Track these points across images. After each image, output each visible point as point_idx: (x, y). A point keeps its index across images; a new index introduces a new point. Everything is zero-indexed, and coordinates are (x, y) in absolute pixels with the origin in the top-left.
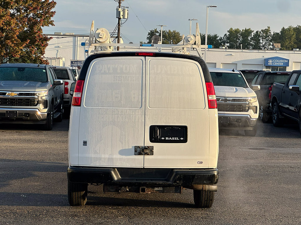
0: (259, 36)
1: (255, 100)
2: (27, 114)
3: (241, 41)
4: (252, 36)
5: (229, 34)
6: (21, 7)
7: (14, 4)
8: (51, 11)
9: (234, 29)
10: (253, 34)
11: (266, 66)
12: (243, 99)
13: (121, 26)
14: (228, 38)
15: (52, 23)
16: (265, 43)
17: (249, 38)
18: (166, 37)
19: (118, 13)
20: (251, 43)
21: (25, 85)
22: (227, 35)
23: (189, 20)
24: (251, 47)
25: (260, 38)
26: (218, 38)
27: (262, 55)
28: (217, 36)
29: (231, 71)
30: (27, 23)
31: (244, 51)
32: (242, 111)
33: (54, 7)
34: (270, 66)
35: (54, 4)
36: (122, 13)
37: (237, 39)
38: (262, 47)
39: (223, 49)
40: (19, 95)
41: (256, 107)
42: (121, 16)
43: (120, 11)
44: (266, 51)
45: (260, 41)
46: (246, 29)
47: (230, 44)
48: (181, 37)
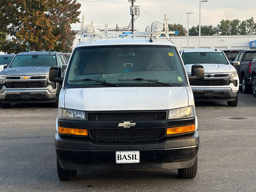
0: (245, 25)
1: (235, 74)
2: (39, 95)
3: (230, 29)
4: (240, 25)
5: (221, 24)
6: (53, 9)
7: (48, 7)
8: (77, 11)
9: (225, 20)
10: (240, 23)
11: (250, 48)
12: (224, 74)
13: (134, 21)
14: (221, 28)
15: (78, 21)
16: (250, 30)
17: (237, 27)
18: (172, 29)
19: (132, 11)
20: (239, 30)
21: (37, 69)
22: (220, 25)
23: (187, 13)
24: (238, 33)
25: (246, 26)
26: (213, 28)
27: (247, 39)
28: (212, 26)
29: (214, 50)
30: (59, 22)
31: (232, 36)
32: (224, 85)
33: (79, 8)
34: (254, 48)
35: (79, 6)
36: (134, 11)
37: (227, 28)
38: (247, 33)
39: (216, 36)
40: (31, 79)
41: (237, 81)
42: (134, 13)
43: (133, 10)
44: (250, 36)
45: (245, 29)
46: (234, 20)
47: (222, 32)
48: (184, 28)
